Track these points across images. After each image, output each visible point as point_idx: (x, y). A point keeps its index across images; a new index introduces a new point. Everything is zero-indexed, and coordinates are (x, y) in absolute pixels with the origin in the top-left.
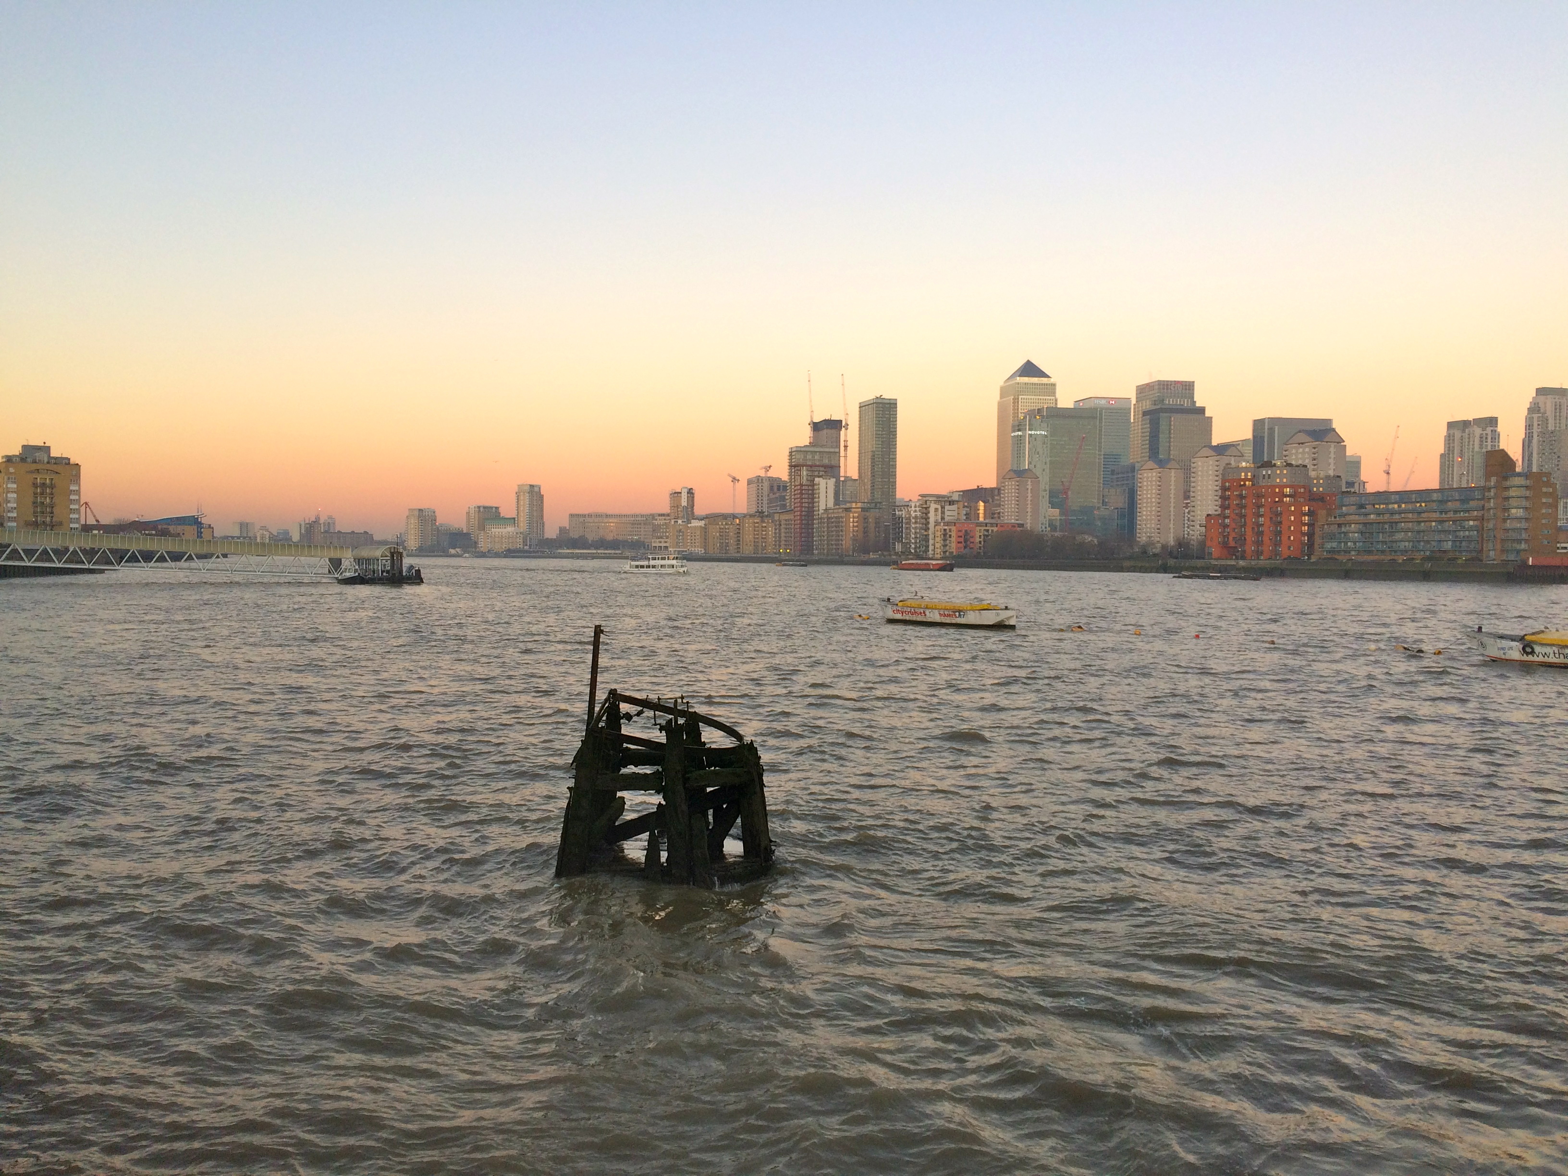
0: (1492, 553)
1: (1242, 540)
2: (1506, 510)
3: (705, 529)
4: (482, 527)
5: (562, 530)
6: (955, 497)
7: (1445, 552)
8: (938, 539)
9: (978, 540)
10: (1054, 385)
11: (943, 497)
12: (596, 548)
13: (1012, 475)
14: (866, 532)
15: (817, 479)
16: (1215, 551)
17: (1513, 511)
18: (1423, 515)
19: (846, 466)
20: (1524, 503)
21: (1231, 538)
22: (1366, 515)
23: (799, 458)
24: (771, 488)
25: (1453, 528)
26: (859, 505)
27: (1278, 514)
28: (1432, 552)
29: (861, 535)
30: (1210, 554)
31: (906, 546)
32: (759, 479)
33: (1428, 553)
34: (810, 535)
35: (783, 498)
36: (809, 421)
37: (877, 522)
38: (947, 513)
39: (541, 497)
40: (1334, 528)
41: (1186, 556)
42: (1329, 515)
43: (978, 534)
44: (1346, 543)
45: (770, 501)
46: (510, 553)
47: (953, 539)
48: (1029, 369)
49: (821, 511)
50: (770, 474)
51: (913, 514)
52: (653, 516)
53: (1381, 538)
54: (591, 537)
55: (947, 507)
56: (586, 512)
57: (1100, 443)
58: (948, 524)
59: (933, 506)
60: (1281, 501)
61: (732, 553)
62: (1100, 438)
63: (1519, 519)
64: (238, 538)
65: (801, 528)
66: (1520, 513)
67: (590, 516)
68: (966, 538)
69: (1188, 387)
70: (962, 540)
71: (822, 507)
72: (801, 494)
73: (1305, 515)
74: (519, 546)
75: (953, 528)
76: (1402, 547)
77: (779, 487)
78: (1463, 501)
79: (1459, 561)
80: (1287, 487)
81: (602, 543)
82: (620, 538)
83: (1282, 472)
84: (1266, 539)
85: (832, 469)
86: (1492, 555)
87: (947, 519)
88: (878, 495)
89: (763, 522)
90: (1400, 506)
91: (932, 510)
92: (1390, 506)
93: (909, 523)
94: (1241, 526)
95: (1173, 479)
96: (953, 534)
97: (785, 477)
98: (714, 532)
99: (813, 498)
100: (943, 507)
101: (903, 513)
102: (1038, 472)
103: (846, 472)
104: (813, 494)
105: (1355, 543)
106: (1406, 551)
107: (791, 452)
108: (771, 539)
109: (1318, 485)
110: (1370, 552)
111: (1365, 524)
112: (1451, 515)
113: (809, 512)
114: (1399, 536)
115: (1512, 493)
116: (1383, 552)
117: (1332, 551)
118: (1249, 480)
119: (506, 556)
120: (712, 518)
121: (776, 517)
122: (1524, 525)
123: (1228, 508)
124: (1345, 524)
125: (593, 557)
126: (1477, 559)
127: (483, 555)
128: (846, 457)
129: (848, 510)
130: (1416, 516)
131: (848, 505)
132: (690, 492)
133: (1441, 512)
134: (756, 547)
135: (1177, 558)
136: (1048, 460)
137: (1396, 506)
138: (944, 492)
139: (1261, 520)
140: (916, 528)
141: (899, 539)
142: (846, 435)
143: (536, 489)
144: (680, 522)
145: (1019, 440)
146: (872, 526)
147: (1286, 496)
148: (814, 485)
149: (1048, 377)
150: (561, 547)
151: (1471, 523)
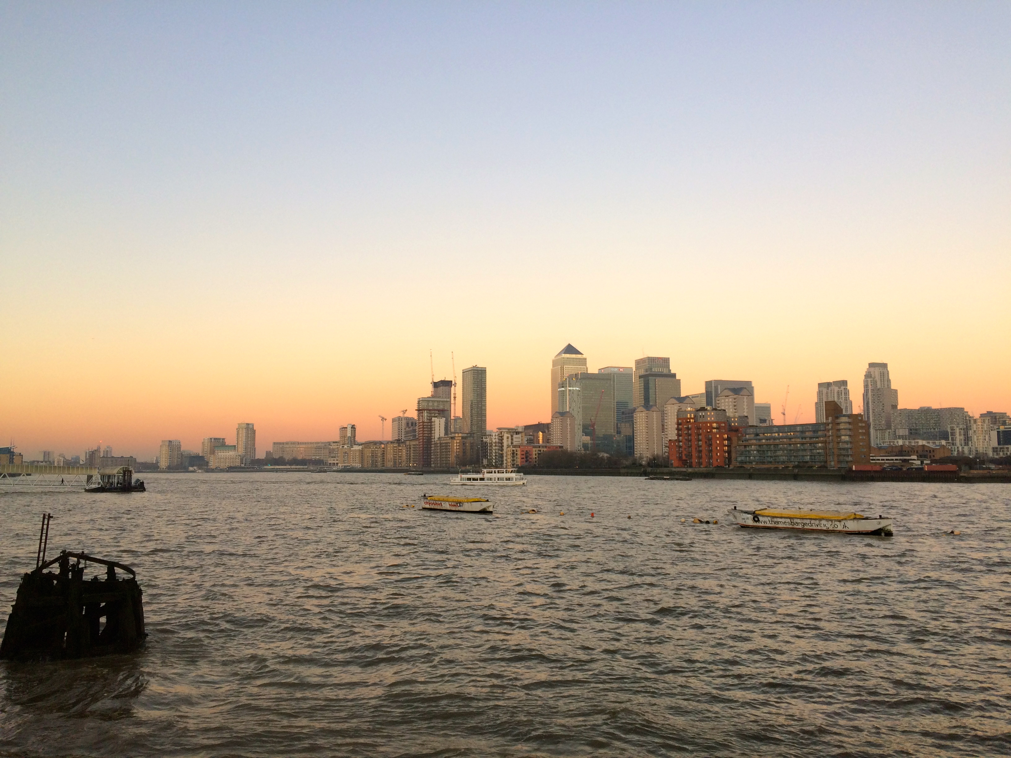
0: (833, 463)
1: (690, 455)
2: (840, 437)
3: (362, 452)
4: (212, 452)
5: (268, 453)
6: (520, 430)
7: (807, 462)
8: (509, 457)
9: (534, 456)
10: (586, 359)
11: (512, 429)
12: (290, 465)
13: (558, 415)
14: (464, 452)
15: (433, 419)
16: (675, 462)
17: (843, 437)
18: (793, 440)
19: (455, 410)
20: (848, 433)
21: (683, 455)
22: (760, 440)
23: (424, 405)
24: (408, 424)
25: (810, 448)
26: (460, 435)
27: (710, 440)
28: (798, 462)
29: (461, 454)
30: (672, 464)
31: (490, 461)
32: (400, 419)
33: (796, 463)
34: (429, 455)
35: (414, 431)
36: (431, 381)
37: (472, 445)
38: (514, 440)
39: (254, 432)
40: (742, 448)
41: (658, 466)
42: (739, 439)
43: (534, 453)
44: (750, 457)
45: (407, 433)
46: (231, 469)
47: (519, 456)
48: (570, 349)
49: (436, 439)
50: (406, 415)
51: (494, 441)
52: (329, 443)
53: (769, 454)
54: (287, 457)
55: (515, 436)
56: (285, 441)
57: (614, 395)
58: (515, 447)
59: (506, 435)
60: (711, 431)
61: (380, 467)
62: (614, 393)
63: (846, 442)
64: (42, 462)
65: (423, 450)
66: (847, 438)
67: (287, 443)
68: (526, 456)
69: (666, 361)
70: (524, 456)
71: (437, 436)
72: (423, 428)
73: (725, 440)
74: (238, 464)
75: (518, 449)
76: (782, 460)
77: (412, 423)
78: (814, 432)
79: (814, 468)
80: (714, 422)
81: (295, 462)
82: (308, 458)
83: (711, 413)
84: (704, 456)
85: (444, 412)
86: (833, 464)
87: (514, 444)
88: (475, 428)
89: (399, 446)
90: (779, 435)
91: (505, 438)
92: (774, 435)
93: (491, 446)
94: (689, 447)
95: (655, 417)
96: (519, 453)
97: (416, 417)
98: (368, 453)
99: (431, 431)
100: (512, 436)
101: (488, 440)
102: (575, 413)
103: (455, 413)
104: (431, 428)
105: (755, 457)
106: (784, 462)
107: (419, 401)
108: (404, 457)
109: (735, 422)
110: (763, 463)
111: (760, 445)
112: (808, 440)
113: (428, 440)
114: (779, 453)
115: (842, 426)
116: (771, 462)
117: (742, 462)
118: (692, 418)
119: (227, 471)
120: (367, 444)
121: (408, 443)
122: (849, 446)
123: (681, 436)
124: (748, 446)
125: (287, 471)
126: (824, 467)
127: (212, 471)
128: (455, 404)
129: (453, 438)
130: (788, 440)
131: (453, 435)
132: (353, 427)
133: (802, 438)
134: (395, 463)
135: (652, 467)
136: (581, 406)
137: (777, 435)
138: (513, 426)
139: (700, 443)
140: (495, 449)
141: (485, 456)
142: (455, 391)
143: (251, 426)
144: (346, 447)
145: (563, 394)
146: (468, 448)
147: (714, 428)
148: (431, 422)
149: (581, 354)
150: (267, 465)
151: (820, 445)
